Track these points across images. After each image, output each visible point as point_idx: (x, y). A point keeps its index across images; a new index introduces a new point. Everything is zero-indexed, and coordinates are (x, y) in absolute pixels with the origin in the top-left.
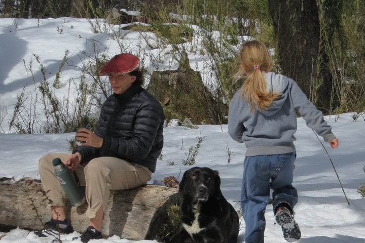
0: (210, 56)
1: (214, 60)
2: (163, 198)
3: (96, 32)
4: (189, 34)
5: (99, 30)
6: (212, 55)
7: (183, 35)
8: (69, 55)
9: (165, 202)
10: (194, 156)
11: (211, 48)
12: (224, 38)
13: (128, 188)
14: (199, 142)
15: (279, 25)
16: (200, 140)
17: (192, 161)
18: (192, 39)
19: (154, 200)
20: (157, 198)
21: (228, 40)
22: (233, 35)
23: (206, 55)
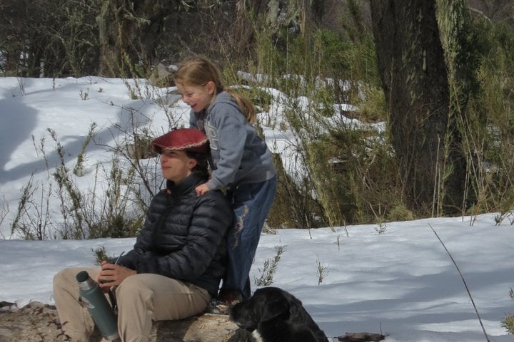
0: (294, 131)
1: (300, 137)
2: (227, 332)
3: (134, 97)
4: (265, 101)
5: (138, 95)
6: (298, 131)
7: (257, 102)
8: (97, 129)
9: (229, 337)
10: (271, 272)
11: (295, 121)
12: (314, 106)
13: (178, 318)
14: (279, 253)
15: (391, 89)
16: (280, 251)
17: (269, 280)
18: (269, 108)
19: (214, 334)
20: (218, 332)
21: (319, 110)
22: (328, 103)
23: (289, 131)
